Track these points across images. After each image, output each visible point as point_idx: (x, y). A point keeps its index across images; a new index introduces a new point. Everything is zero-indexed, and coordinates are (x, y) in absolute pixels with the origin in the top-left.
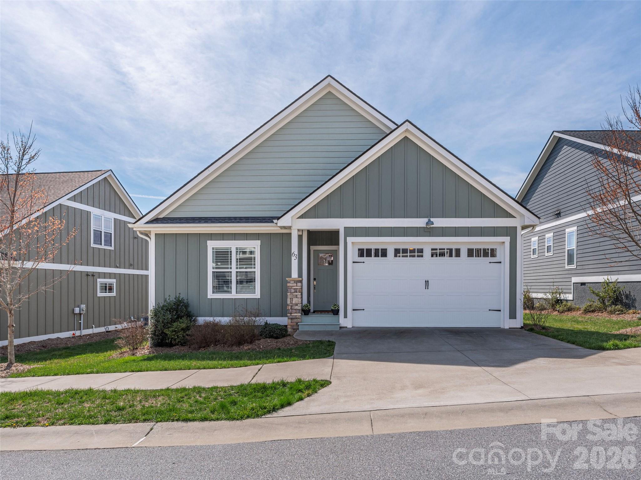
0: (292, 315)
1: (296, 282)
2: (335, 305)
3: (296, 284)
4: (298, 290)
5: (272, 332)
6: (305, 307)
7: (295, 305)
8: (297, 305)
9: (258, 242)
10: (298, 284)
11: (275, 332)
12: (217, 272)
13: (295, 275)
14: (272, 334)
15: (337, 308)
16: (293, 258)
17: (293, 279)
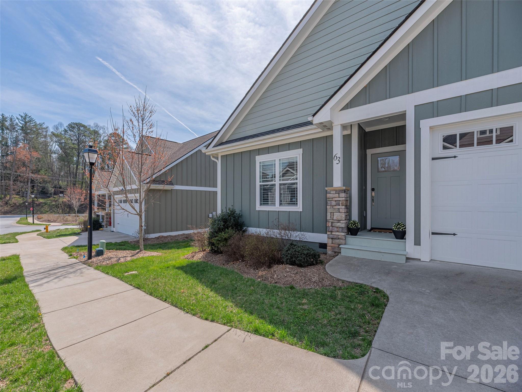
0: (333, 233)
1: (338, 191)
2: (399, 224)
3: (338, 195)
4: (341, 203)
5: (295, 257)
6: (352, 225)
7: (337, 221)
8: (339, 221)
9: (300, 151)
10: (340, 194)
11: (298, 257)
12: (264, 185)
13: (338, 182)
14: (294, 260)
15: (402, 230)
16: (335, 162)
17: (335, 189)
